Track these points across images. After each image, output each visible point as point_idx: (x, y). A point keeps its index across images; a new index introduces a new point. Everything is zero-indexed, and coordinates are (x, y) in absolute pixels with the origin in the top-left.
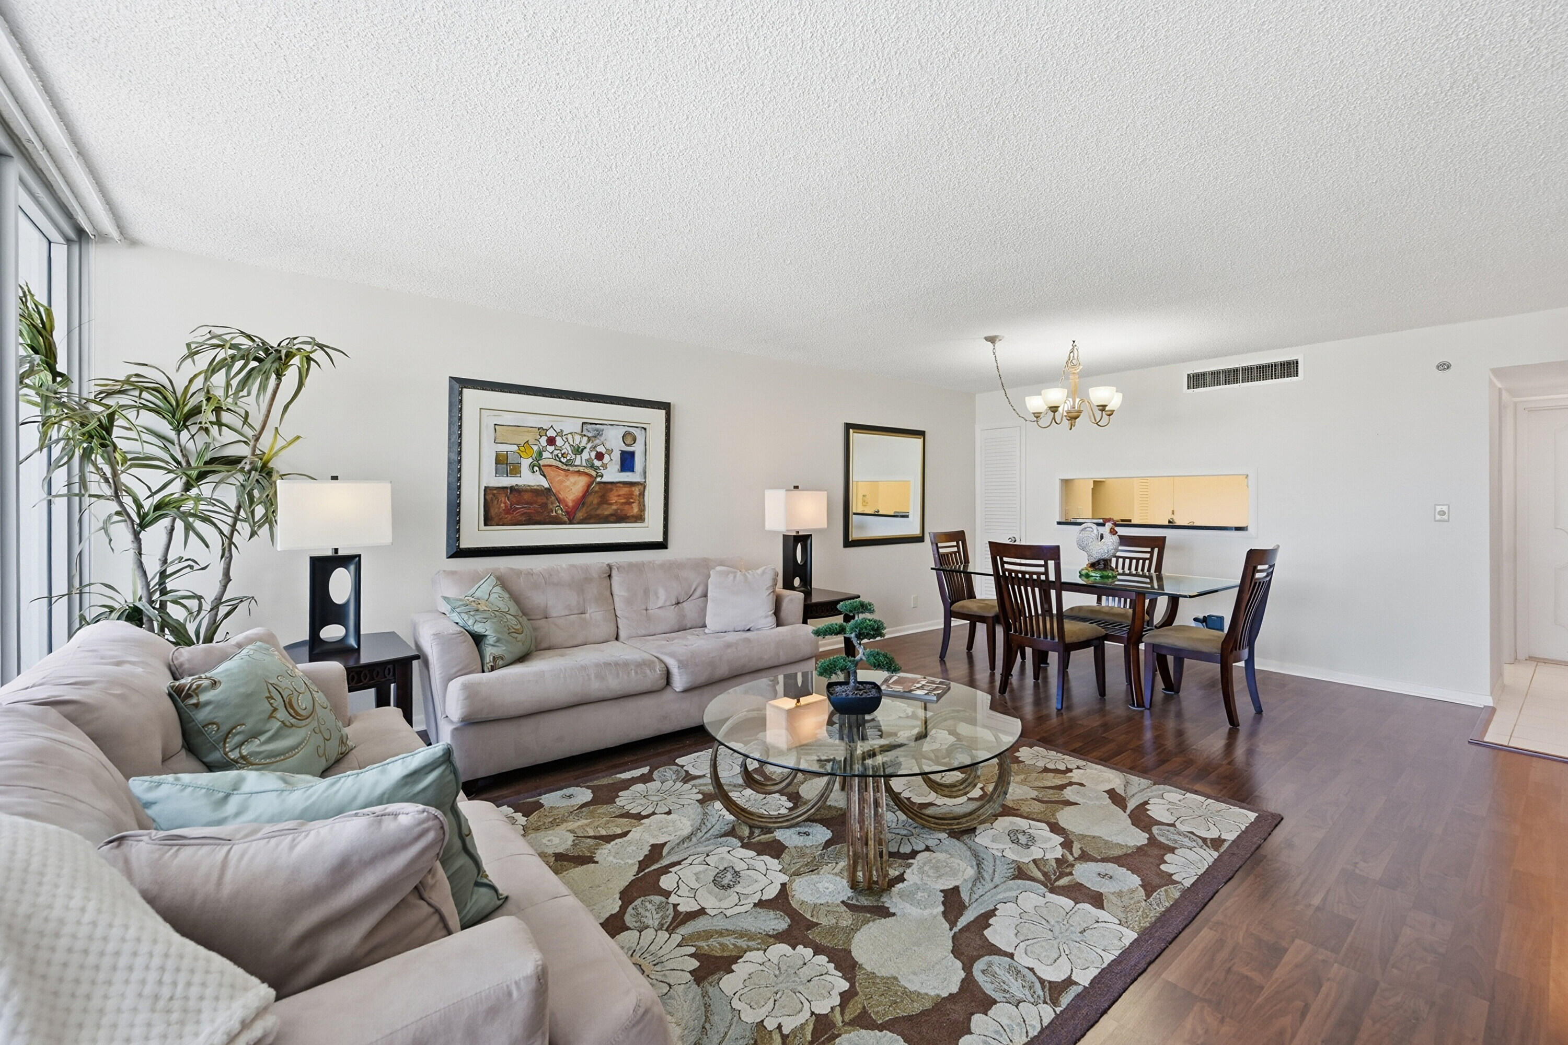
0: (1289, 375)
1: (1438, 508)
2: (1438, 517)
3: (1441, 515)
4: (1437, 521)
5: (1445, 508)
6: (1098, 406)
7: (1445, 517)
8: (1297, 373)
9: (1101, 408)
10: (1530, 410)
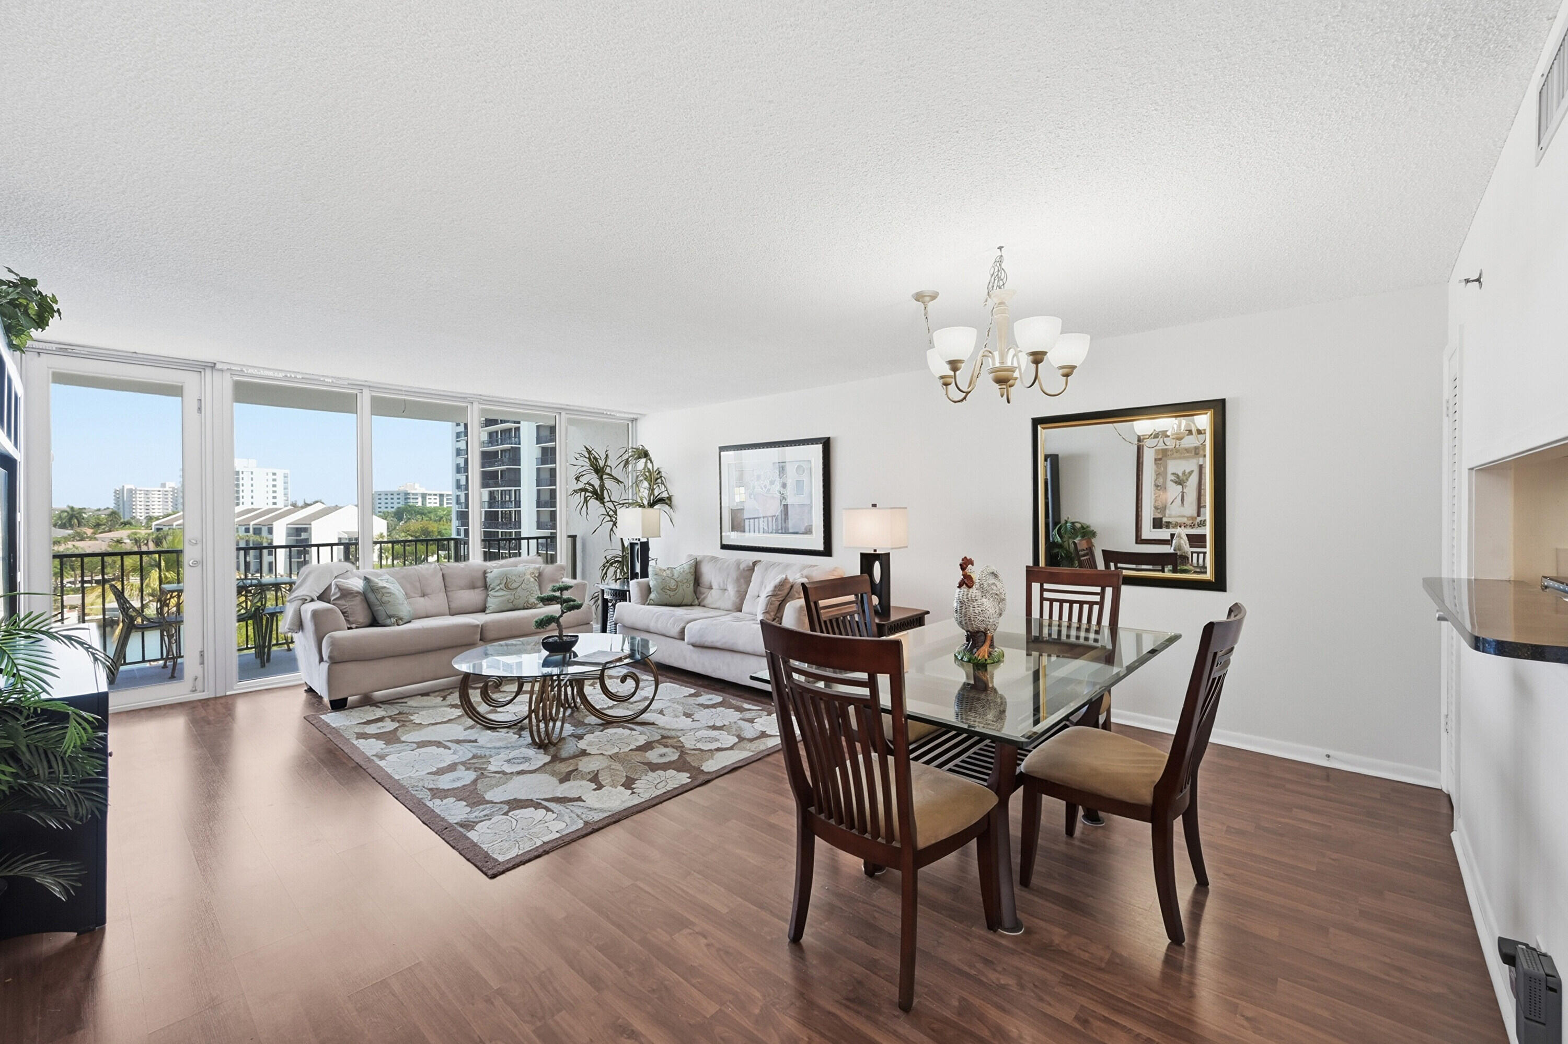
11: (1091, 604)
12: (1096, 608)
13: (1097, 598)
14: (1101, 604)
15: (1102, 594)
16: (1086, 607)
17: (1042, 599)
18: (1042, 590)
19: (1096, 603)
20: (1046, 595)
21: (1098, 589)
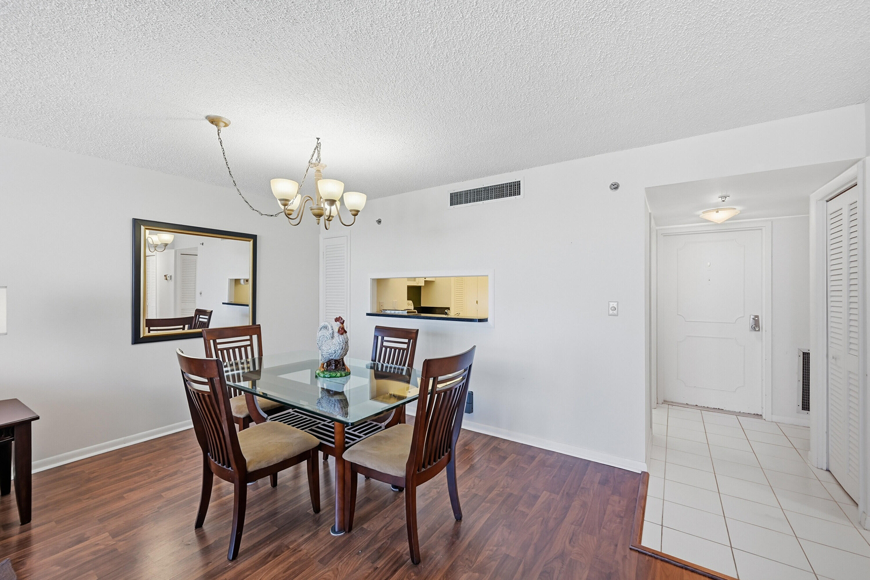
0: (515, 195)
1: (612, 305)
2: (611, 312)
3: (612, 310)
4: (611, 315)
5: (615, 304)
6: (351, 211)
7: (615, 312)
8: (520, 193)
9: (354, 212)
10: (665, 235)
11: (245, 347)
12: (249, 348)
13: (248, 343)
14: (251, 345)
15: (251, 340)
16: (243, 349)
17: (216, 350)
18: (215, 344)
19: (248, 345)
20: (219, 347)
21: (248, 337)
